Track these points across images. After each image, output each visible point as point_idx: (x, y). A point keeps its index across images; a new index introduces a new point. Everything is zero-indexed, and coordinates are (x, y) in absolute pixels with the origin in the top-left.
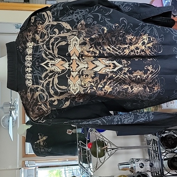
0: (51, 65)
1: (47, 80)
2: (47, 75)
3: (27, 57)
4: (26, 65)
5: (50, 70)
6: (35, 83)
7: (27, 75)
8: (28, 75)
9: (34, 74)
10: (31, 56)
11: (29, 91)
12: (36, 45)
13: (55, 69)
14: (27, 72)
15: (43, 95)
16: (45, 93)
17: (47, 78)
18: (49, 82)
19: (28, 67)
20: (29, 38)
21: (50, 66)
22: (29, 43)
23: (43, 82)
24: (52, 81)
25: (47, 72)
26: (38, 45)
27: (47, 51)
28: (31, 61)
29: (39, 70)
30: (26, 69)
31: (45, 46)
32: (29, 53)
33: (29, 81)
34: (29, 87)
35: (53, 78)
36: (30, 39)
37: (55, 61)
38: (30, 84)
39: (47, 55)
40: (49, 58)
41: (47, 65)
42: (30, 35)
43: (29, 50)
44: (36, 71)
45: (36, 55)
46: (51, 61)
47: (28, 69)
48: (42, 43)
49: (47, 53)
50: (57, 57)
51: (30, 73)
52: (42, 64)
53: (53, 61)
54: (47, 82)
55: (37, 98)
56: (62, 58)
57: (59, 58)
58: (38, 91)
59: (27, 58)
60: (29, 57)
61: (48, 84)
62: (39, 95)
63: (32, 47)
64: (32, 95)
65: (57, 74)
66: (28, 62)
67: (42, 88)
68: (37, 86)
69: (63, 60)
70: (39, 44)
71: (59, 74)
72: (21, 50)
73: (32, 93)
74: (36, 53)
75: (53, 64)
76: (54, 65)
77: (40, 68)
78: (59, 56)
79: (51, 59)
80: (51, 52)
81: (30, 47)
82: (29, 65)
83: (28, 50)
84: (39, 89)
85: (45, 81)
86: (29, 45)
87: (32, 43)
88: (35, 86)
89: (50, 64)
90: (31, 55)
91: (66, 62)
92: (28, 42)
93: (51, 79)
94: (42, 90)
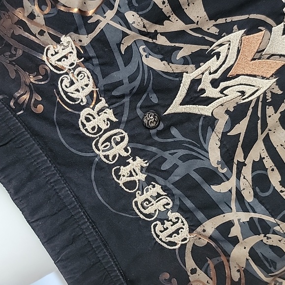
0: (215, 83)
1: (241, 165)
2: (228, 146)
3: (88, 120)
4: (107, 157)
5: (227, 112)
6: (200, 215)
7: (139, 199)
8: (146, 195)
9: (167, 174)
10: (103, 103)
11: (190, 264)
12: (86, 39)
13: (243, 93)
14: (131, 185)
15: (271, 247)
16: (277, 228)
17: (239, 156)
18: (258, 165)
19: (123, 161)
20: (35, 30)
21: (211, 92)
22: (51, 52)
23: (229, 185)
24: (265, 154)
25: (220, 126)
26: (97, 31)
27: (154, 35)
28: (113, 125)
29: (178, 145)
30: (118, 177)
31: (132, 17)
32: (82, 96)
33: (167, 224)
34: (183, 247)
35: (261, 137)
36: (42, 33)
37: (218, 55)
38: (177, 232)
39: (166, 54)
40: (185, 61)
41: (195, 96)
42: (32, 16)
43: (72, 83)
44: (166, 154)
45: (120, 83)
46: (204, 67)
47: (124, 170)
48: (110, 14)
49: (162, 41)
50: (215, 31)
51: (149, 181)
52: (176, 107)
53: (213, 63)
54: (247, 172)
55: (246, 271)
56: (241, 25)
57: (226, 29)
58: (235, 241)
59: (89, 126)
60: (94, 113)
61: (260, 181)
62: (253, 253)
63: (73, 58)
64: (213, 272)
65: (270, 110)
66: (108, 139)
67: (245, 217)
68: (219, 220)
69: (252, 27)
70: (101, 26)
71: (276, 101)
72: (37, 103)
73: (212, 266)
74: (116, 76)
75: (217, 76)
76: (225, 77)
77: (174, 131)
78: (221, 21)
79: (198, 59)
80: (175, 25)
81: (65, 64)
82: (119, 150)
83: (66, 82)
84: (235, 231)
85: (238, 177)
86: (58, 56)
87: (65, 39)
88: (210, 226)
89: (205, 84)
90: (98, 101)
91: (269, 28)
92: (41, 49)
93: (258, 150)
94: (254, 227)
